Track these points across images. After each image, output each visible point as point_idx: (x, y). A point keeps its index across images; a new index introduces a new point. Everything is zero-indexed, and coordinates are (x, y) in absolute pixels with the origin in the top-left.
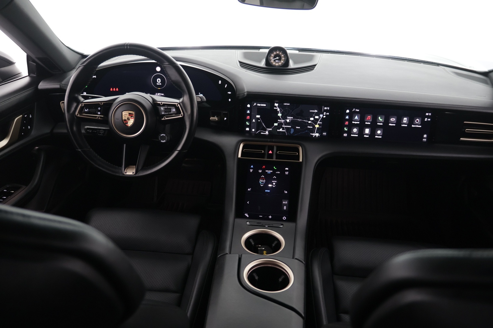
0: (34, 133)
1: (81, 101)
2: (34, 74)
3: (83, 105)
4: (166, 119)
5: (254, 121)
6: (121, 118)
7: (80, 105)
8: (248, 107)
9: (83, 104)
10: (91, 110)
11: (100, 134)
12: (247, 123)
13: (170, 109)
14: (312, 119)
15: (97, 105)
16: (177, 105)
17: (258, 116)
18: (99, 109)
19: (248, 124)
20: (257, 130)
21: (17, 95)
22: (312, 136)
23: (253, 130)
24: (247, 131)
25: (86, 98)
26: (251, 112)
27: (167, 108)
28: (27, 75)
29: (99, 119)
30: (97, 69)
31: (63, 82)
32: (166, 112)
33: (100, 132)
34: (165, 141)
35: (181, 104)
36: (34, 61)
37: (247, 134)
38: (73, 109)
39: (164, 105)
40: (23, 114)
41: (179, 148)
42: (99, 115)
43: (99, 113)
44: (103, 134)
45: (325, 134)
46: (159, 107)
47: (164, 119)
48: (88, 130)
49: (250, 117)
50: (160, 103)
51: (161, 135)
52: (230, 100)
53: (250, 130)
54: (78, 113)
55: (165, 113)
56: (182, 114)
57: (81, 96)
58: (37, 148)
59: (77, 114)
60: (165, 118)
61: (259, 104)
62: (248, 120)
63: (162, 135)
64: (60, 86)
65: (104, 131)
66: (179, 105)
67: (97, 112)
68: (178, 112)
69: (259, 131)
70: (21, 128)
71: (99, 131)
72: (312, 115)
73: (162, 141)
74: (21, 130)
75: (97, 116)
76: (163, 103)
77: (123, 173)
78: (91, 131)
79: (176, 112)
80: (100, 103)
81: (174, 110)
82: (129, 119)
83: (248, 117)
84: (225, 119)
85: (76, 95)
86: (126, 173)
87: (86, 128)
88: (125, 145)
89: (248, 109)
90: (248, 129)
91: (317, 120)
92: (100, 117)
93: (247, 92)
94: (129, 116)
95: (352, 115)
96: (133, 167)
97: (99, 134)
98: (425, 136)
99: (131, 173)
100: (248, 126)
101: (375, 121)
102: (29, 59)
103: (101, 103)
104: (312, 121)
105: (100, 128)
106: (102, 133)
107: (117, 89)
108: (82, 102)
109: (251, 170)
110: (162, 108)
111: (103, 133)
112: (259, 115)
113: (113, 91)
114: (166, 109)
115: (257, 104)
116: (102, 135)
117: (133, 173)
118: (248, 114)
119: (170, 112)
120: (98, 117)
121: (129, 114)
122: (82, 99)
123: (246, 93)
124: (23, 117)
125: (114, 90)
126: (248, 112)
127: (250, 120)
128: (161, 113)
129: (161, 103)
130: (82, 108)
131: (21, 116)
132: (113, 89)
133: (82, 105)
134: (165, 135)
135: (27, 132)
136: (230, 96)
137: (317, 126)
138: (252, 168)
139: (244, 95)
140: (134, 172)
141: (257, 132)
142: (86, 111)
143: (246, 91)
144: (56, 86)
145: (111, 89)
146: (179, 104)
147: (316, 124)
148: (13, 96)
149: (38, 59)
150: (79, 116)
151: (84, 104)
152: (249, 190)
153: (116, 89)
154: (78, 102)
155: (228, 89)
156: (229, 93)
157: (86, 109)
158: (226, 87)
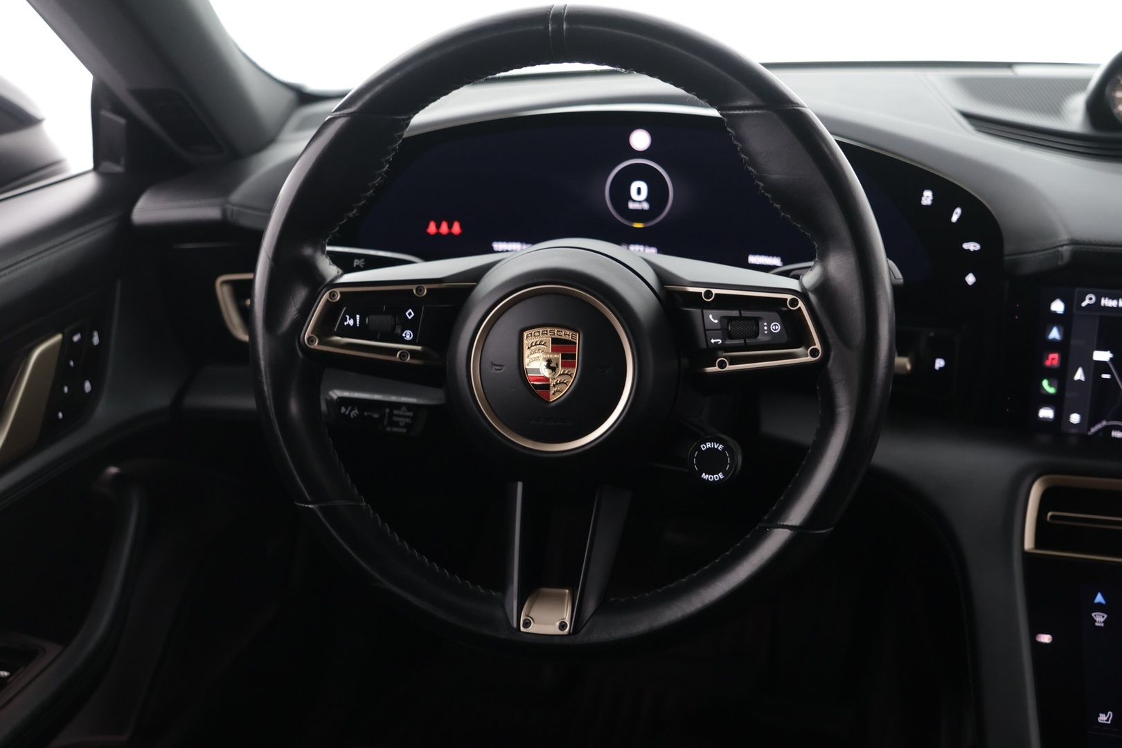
0: (105, 413)
1: (329, 279)
2: (117, 162)
3: (338, 297)
4: (729, 367)
5: (1079, 375)
6: (516, 362)
7: (326, 296)
8: (1055, 313)
9: (338, 290)
10: (373, 320)
11: (396, 424)
12: (1045, 383)
13: (756, 321)
15: (399, 295)
16: (794, 302)
17: (1102, 356)
18: (410, 314)
19: (1051, 390)
20: (1089, 421)
21: (46, 250)
23: (1075, 418)
24: (1045, 421)
25: (346, 264)
26: (1066, 334)
27: (740, 318)
28: (90, 165)
29: (408, 364)
30: (407, 133)
31: (237, 196)
32: (731, 338)
33: (395, 419)
34: (721, 475)
35: (812, 297)
36: (119, 109)
37: (1044, 438)
38: (292, 312)
39: (722, 302)
40: (66, 331)
41: (798, 514)
42: (407, 343)
43: (408, 335)
44: (407, 425)
46: (696, 312)
47: (716, 369)
48: (343, 410)
49: (1064, 360)
50: (702, 290)
51: (704, 447)
52: (970, 279)
53: (1061, 415)
54: (313, 332)
55: (728, 342)
56: (818, 346)
57: (330, 254)
58: (113, 470)
59: (309, 338)
60: (722, 365)
61: (1112, 298)
62: (1051, 374)
63: (708, 445)
64: (224, 212)
65: (410, 414)
66: (801, 304)
67: (398, 330)
68: (796, 335)
69: (1104, 423)
70: (56, 387)
71: (391, 415)
73: (704, 476)
74: (56, 400)
75: (398, 350)
76: (715, 291)
77: (515, 625)
78: (355, 412)
79: (785, 339)
80: (414, 288)
81: (776, 327)
82: (553, 365)
83: (1053, 359)
84: (940, 363)
85: (308, 251)
86: (527, 624)
87: (335, 397)
88: (520, 485)
89: (1056, 319)
90: (1046, 413)
92: (411, 351)
93: (1073, 242)
94: (554, 350)
96: (561, 598)
97: (388, 429)
99: (552, 629)
100: (1048, 401)
102: (101, 101)
103: (419, 290)
105: (394, 398)
106: (402, 421)
107: (456, 228)
108: (333, 285)
109: (1099, 619)
110: (712, 318)
111: (408, 420)
112: (1105, 349)
113: (438, 234)
114: (730, 319)
115: (1098, 301)
116: (404, 430)
117: (562, 626)
118: (1054, 346)
119: (757, 334)
120: (403, 355)
121: (555, 341)
122: (330, 270)
123: (1066, 250)
124: (67, 340)
125: (444, 228)
126: (1055, 334)
127: (1061, 376)
128: (707, 341)
129: (708, 294)
130: (332, 312)
131: (58, 337)
132: (438, 226)
133: (332, 295)
134: (720, 447)
135: (79, 408)
136: (971, 262)
138: (1099, 608)
139: (1058, 255)
140: (567, 621)
141: (1093, 430)
142: (351, 322)
143: (1064, 237)
144: (204, 210)
145: (432, 228)
146: (803, 294)
148: (30, 252)
149: (139, 95)
150: (316, 345)
151: (341, 293)
152: (1102, 718)
153: (450, 227)
154: (316, 282)
155: (966, 230)
156: (972, 246)
157: (348, 317)
158: (955, 218)
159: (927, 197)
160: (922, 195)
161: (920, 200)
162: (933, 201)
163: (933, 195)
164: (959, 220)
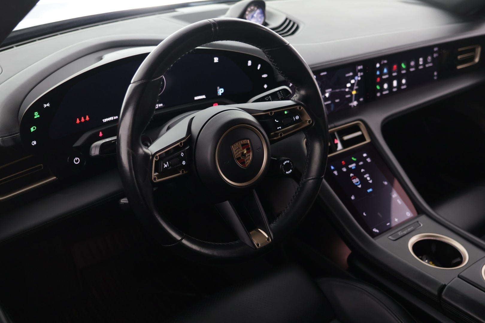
7: (155, 159)
9: (158, 155)
10: (172, 162)
14: (349, 85)
18: (182, 154)
22: (351, 106)
34: (291, 170)
42: (184, 166)
43: (184, 163)
45: (361, 99)
50: (269, 112)
63: (285, 162)
66: (302, 108)
67: (180, 163)
72: (348, 80)
77: (255, 247)
80: (179, 144)
86: (258, 245)
91: (353, 85)
92: (184, 169)
94: (243, 148)
95: (381, 69)
98: (435, 73)
101: (400, 69)
104: (349, 88)
107: (87, 118)
109: (336, 173)
113: (81, 122)
117: (268, 240)
120: (183, 171)
121: (242, 145)
125: (83, 120)
137: (354, 92)
138: (334, 170)
140: (268, 237)
142: (166, 166)
145: (78, 121)
147: (352, 90)
150: (157, 180)
152: (352, 198)
155: (262, 71)
156: (265, 76)
157: (164, 164)
158: (259, 68)
159: (250, 63)
160: (248, 63)
161: (247, 64)
162: (252, 64)
163: (252, 62)
164: (260, 68)
